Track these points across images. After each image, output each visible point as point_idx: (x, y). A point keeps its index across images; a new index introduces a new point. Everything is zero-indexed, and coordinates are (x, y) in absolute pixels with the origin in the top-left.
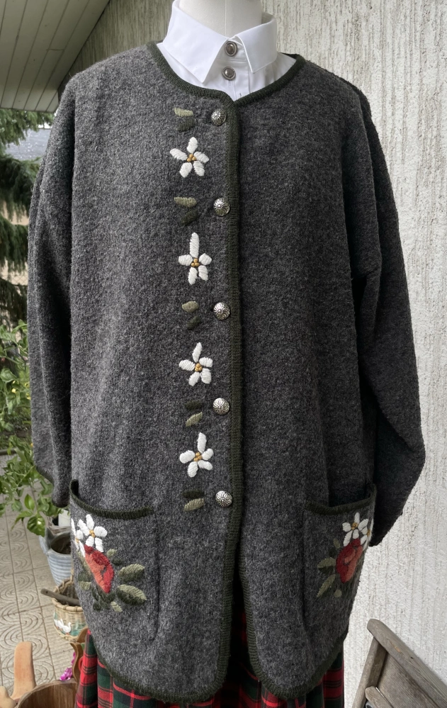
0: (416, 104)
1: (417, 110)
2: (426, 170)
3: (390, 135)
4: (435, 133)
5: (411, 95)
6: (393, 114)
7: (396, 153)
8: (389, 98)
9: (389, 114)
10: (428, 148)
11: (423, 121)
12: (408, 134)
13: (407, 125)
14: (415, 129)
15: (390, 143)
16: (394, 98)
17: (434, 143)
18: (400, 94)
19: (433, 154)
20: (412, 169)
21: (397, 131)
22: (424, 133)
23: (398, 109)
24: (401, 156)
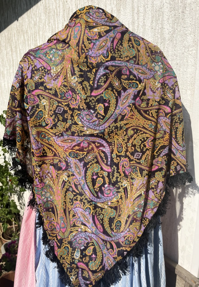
0: (150, 14)
1: (150, 16)
5: (147, 9)
6: (138, 19)
8: (136, 11)
9: (136, 19)
13: (145, 24)
14: (150, 25)
16: (138, 11)
18: (141, 9)
21: (140, 27)
23: (141, 16)
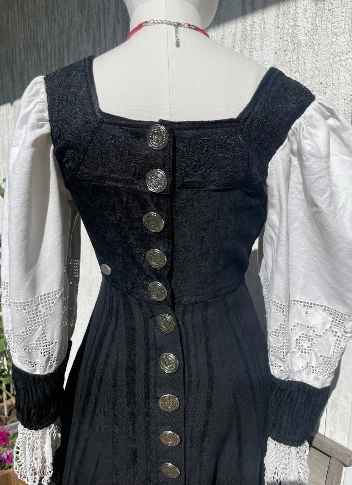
2: (283, 52)
3: (250, 29)
4: (291, 24)
7: (255, 43)
10: (285, 35)
11: (280, 16)
12: (267, 26)
14: (272, 22)
15: (250, 35)
17: (290, 31)
19: (289, 40)
20: (269, 53)
21: (256, 25)
22: (281, 24)
24: (260, 44)
